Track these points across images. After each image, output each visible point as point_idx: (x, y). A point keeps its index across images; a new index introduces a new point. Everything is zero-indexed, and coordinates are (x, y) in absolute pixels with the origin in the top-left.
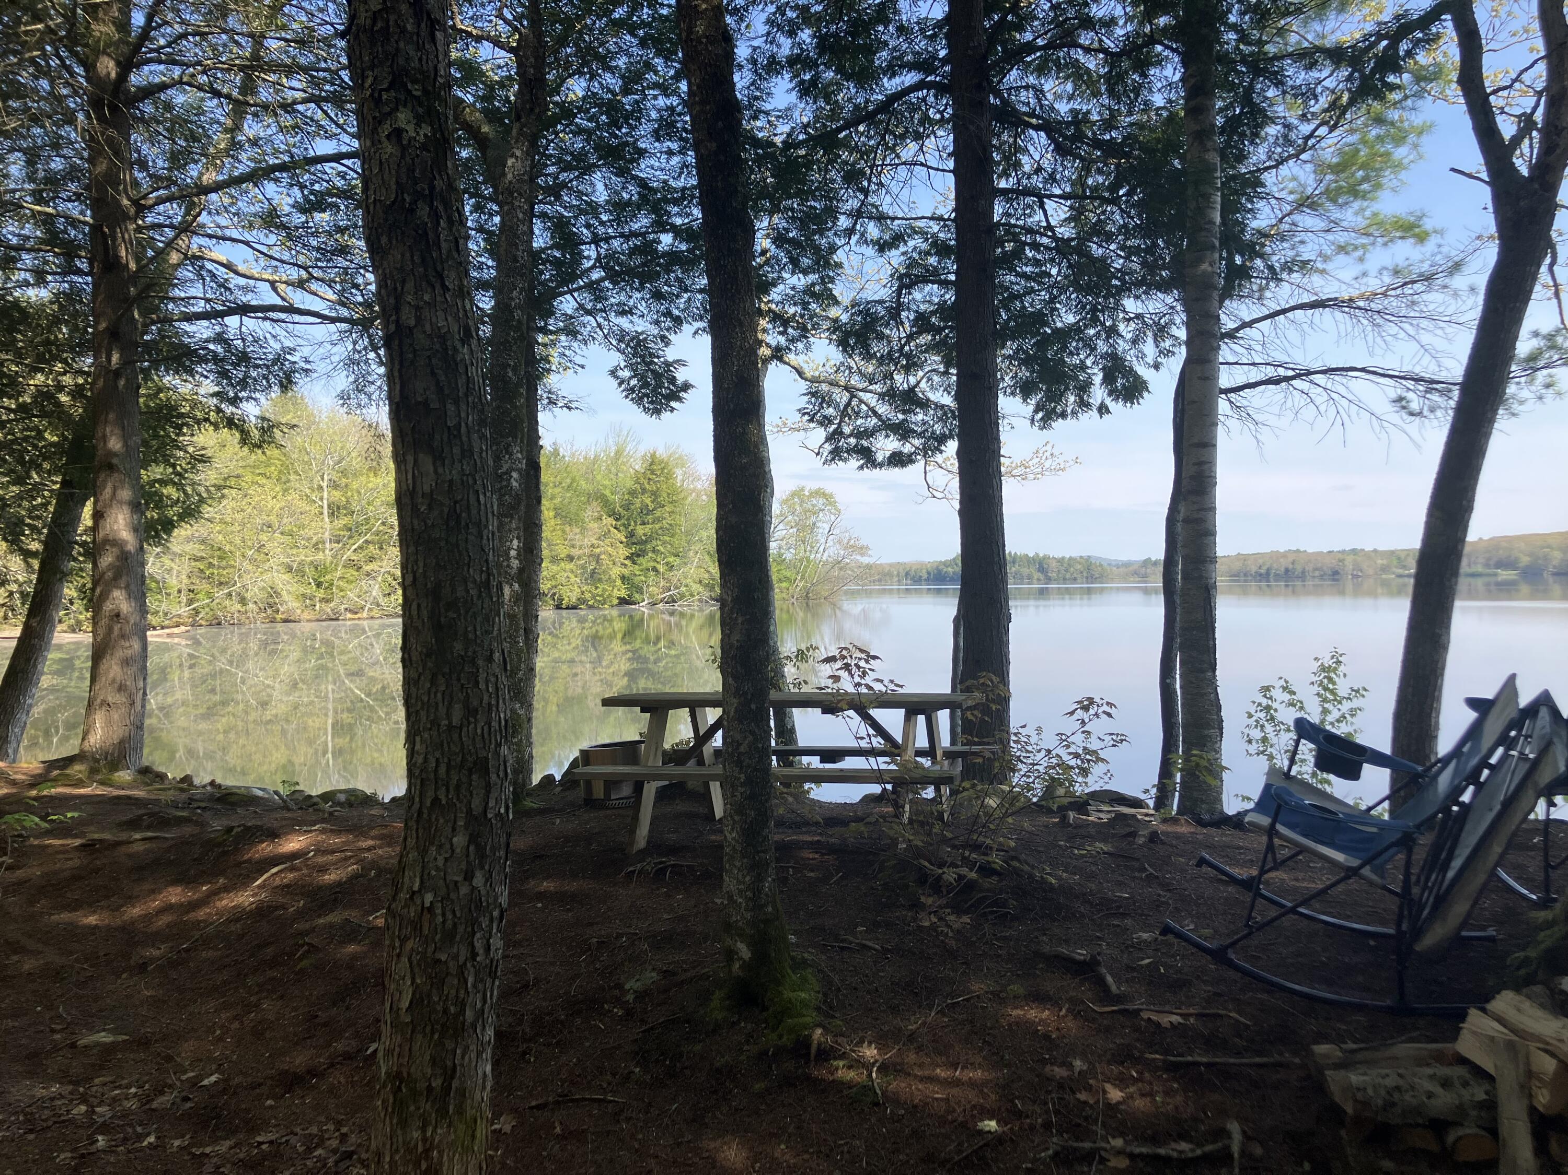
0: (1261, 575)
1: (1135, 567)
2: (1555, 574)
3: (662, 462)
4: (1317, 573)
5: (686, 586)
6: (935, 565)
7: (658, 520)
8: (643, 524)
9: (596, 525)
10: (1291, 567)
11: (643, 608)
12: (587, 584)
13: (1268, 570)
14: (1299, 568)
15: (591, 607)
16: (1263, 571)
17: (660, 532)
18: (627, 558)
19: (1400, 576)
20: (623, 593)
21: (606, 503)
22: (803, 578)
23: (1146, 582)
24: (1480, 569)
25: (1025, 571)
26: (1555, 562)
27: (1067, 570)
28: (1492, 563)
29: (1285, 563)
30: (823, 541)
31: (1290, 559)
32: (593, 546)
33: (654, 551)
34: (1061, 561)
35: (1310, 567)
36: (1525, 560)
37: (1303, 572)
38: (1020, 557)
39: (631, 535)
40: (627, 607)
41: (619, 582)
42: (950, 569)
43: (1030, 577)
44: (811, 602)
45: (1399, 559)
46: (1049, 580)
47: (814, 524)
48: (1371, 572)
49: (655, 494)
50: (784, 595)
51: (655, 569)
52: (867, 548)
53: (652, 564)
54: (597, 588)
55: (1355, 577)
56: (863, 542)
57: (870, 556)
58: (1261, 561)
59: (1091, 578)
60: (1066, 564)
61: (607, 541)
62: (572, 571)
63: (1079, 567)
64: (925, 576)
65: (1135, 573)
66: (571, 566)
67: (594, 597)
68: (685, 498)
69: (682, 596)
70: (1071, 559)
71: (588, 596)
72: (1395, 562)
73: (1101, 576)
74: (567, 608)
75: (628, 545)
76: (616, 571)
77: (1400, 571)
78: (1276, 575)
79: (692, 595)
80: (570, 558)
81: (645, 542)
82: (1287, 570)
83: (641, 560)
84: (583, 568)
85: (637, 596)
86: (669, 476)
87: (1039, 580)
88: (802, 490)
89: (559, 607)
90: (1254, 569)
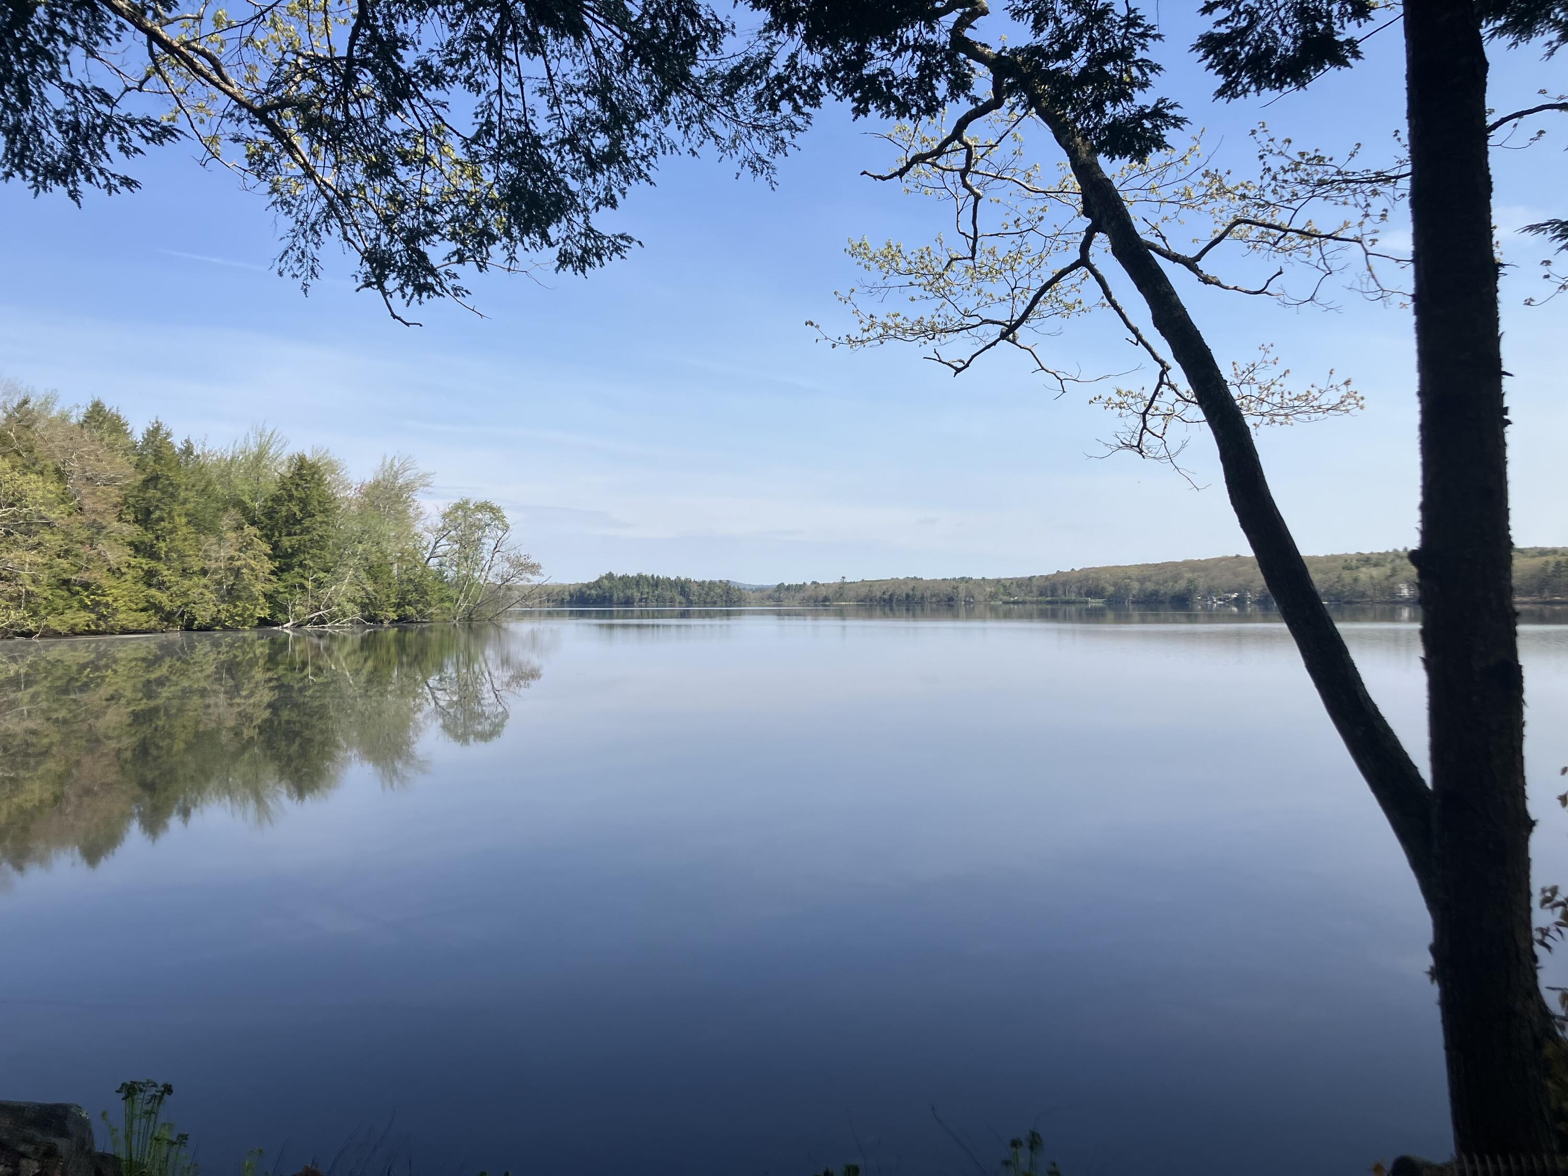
0: (884, 600)
1: (769, 592)
2: (1133, 602)
3: (312, 466)
4: (934, 599)
5: (339, 605)
6: (578, 587)
7: (306, 531)
8: (289, 534)
9: (234, 535)
10: (911, 593)
11: (287, 629)
12: (224, 602)
13: (891, 595)
14: (918, 594)
15: (225, 628)
16: (886, 597)
17: (308, 544)
18: (273, 573)
19: (1006, 603)
20: (265, 613)
21: (245, 510)
22: (466, 597)
23: (780, 606)
24: (1073, 597)
25: (668, 594)
26: (1135, 592)
27: (707, 594)
28: (1083, 592)
29: (906, 590)
30: (488, 558)
31: (911, 586)
32: (231, 558)
33: (301, 565)
34: (701, 585)
35: (928, 594)
36: (1111, 589)
37: (922, 598)
38: (663, 581)
39: (275, 547)
40: (268, 628)
41: (262, 600)
42: (593, 592)
43: (672, 601)
44: (474, 624)
45: (1005, 587)
46: (690, 603)
47: (479, 539)
48: (982, 598)
49: (304, 503)
50: (445, 616)
51: (302, 586)
52: (539, 566)
53: (299, 580)
54: (235, 606)
55: (967, 603)
56: (532, 560)
57: (542, 575)
58: (884, 587)
59: (729, 602)
60: (708, 588)
61: (250, 553)
62: (206, 587)
63: (719, 591)
64: (568, 598)
65: (770, 597)
66: (204, 581)
67: (232, 617)
68: (338, 507)
69: (333, 617)
70: (711, 583)
71: (223, 616)
72: (1002, 590)
73: (740, 599)
74: (200, 629)
75: (270, 558)
76: (258, 588)
77: (1006, 598)
78: (899, 601)
79: (344, 615)
80: (204, 572)
81: (292, 555)
82: (908, 596)
83: (285, 576)
84: (220, 583)
85: (280, 616)
86: (321, 481)
87: (680, 603)
88: (467, 502)
89: (188, 628)
90: (878, 594)
